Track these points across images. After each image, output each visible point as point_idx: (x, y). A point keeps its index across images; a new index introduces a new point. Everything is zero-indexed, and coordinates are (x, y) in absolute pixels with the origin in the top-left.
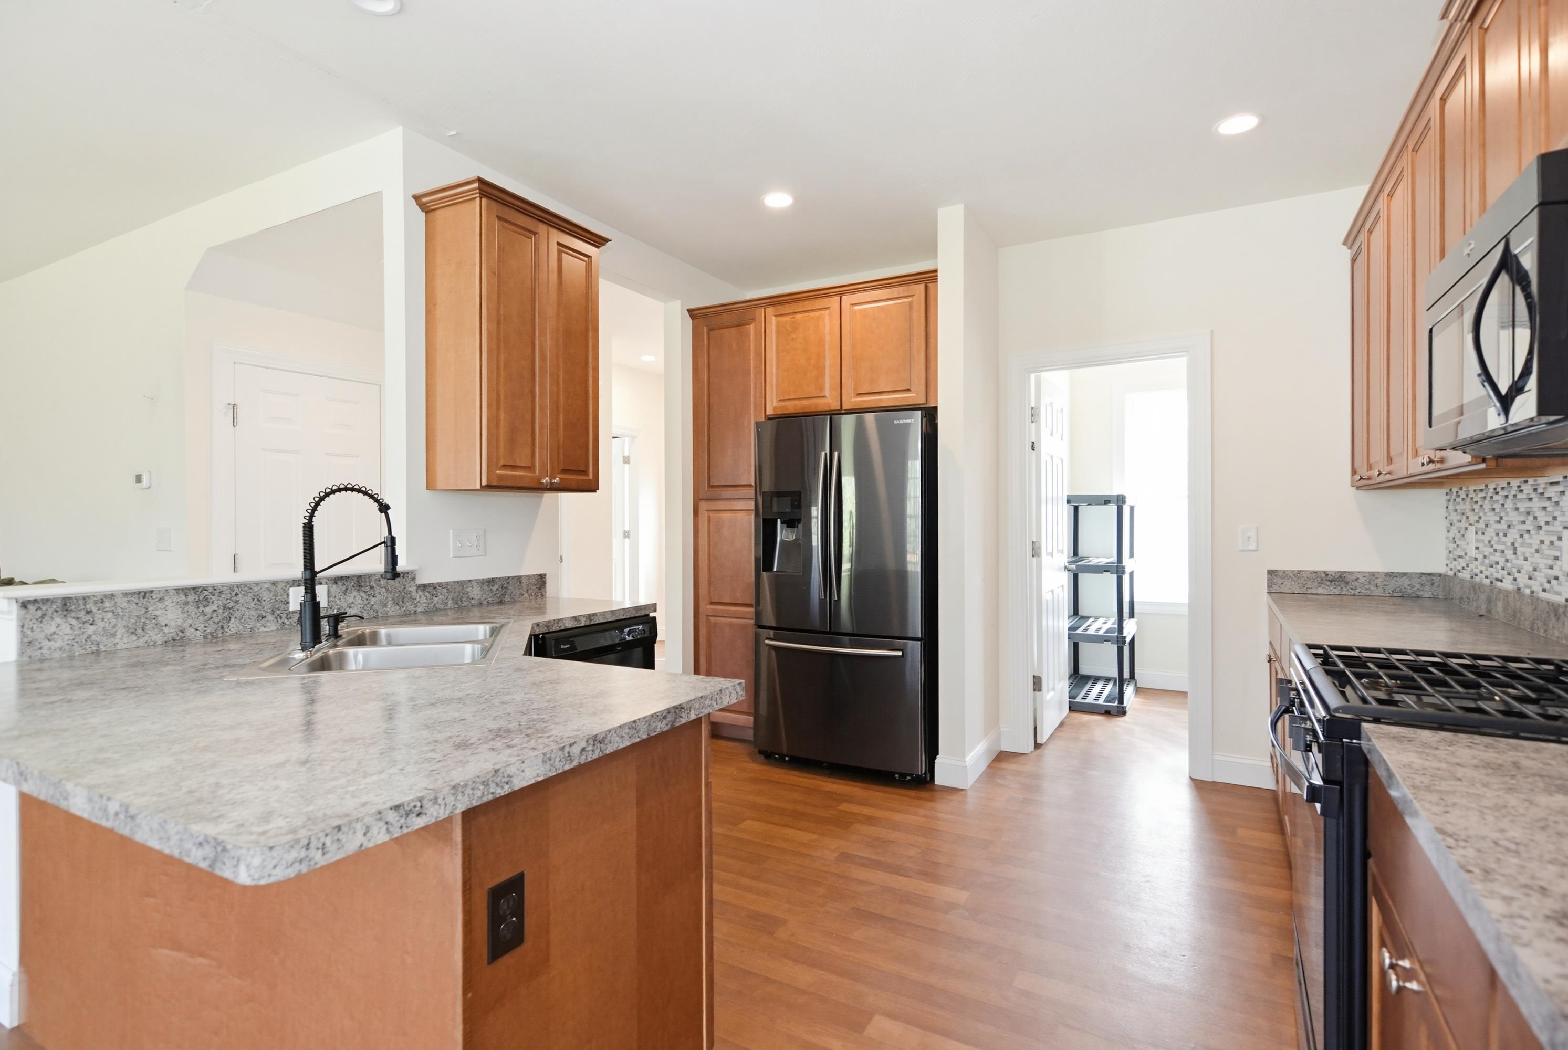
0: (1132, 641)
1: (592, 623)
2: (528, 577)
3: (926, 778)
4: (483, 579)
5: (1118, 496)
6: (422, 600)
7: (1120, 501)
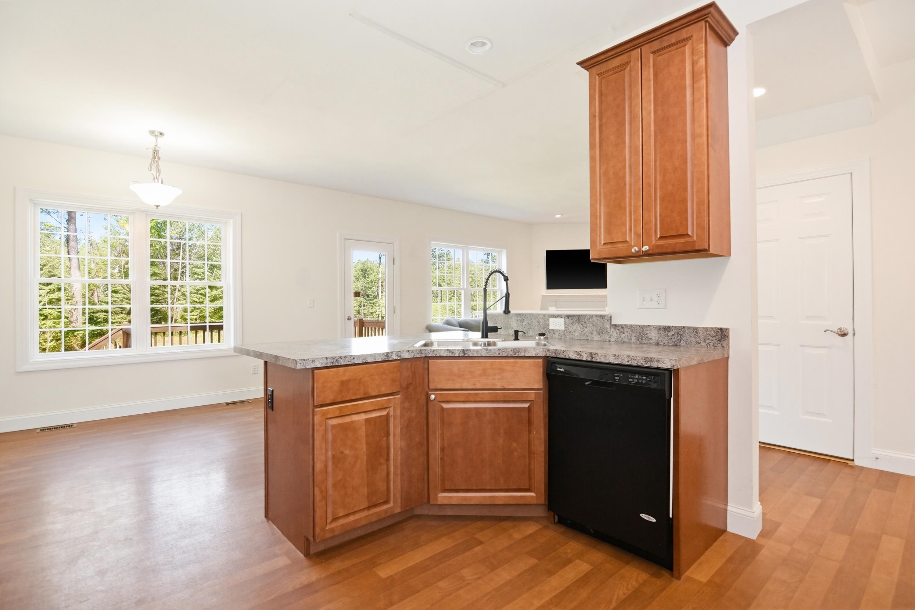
1: (594, 360)
2: (706, 329)
4: (660, 326)
6: (614, 334)
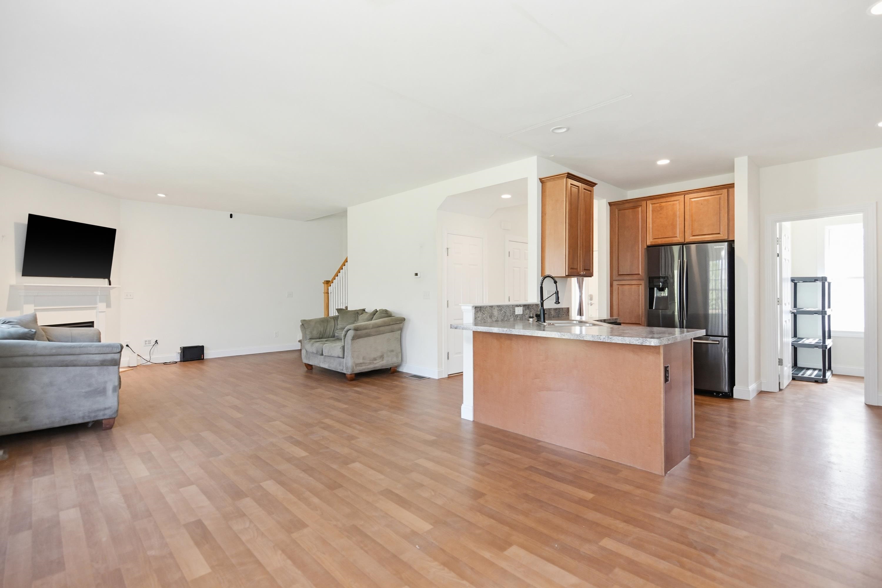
0: (830, 348)
2: (565, 308)
3: (729, 395)
5: (822, 277)
7: (823, 280)
